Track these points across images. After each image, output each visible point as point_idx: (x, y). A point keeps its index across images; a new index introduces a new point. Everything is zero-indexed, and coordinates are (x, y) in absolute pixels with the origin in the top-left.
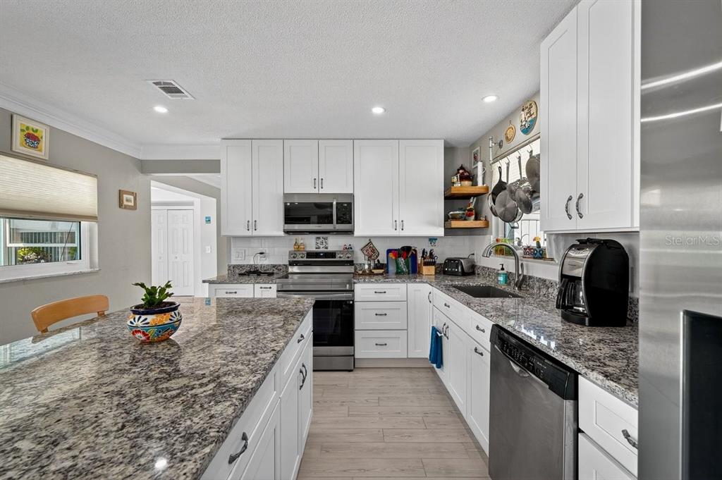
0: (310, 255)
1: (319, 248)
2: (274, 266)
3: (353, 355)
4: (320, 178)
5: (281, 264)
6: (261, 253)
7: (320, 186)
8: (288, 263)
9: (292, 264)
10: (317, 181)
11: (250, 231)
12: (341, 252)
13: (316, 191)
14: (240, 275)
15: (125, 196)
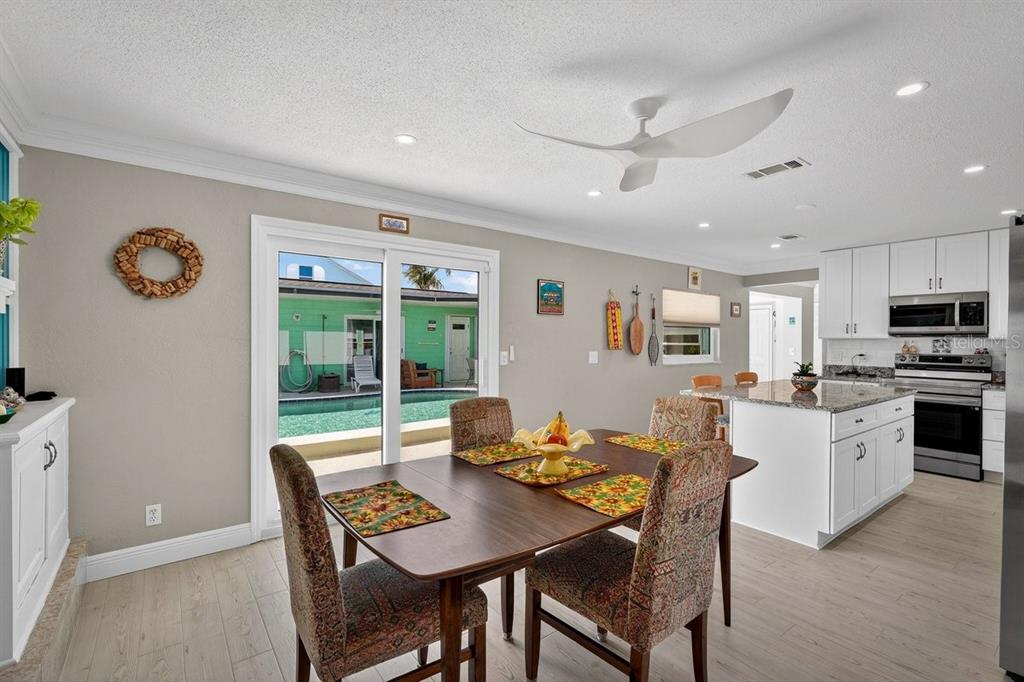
0: (923, 358)
1: (938, 351)
2: (876, 368)
3: (981, 465)
4: (939, 277)
5: (886, 366)
6: (861, 355)
7: (938, 286)
8: (894, 366)
9: (898, 366)
10: (933, 282)
11: (850, 334)
12: (970, 357)
13: (932, 292)
14: (837, 374)
15: (735, 307)
